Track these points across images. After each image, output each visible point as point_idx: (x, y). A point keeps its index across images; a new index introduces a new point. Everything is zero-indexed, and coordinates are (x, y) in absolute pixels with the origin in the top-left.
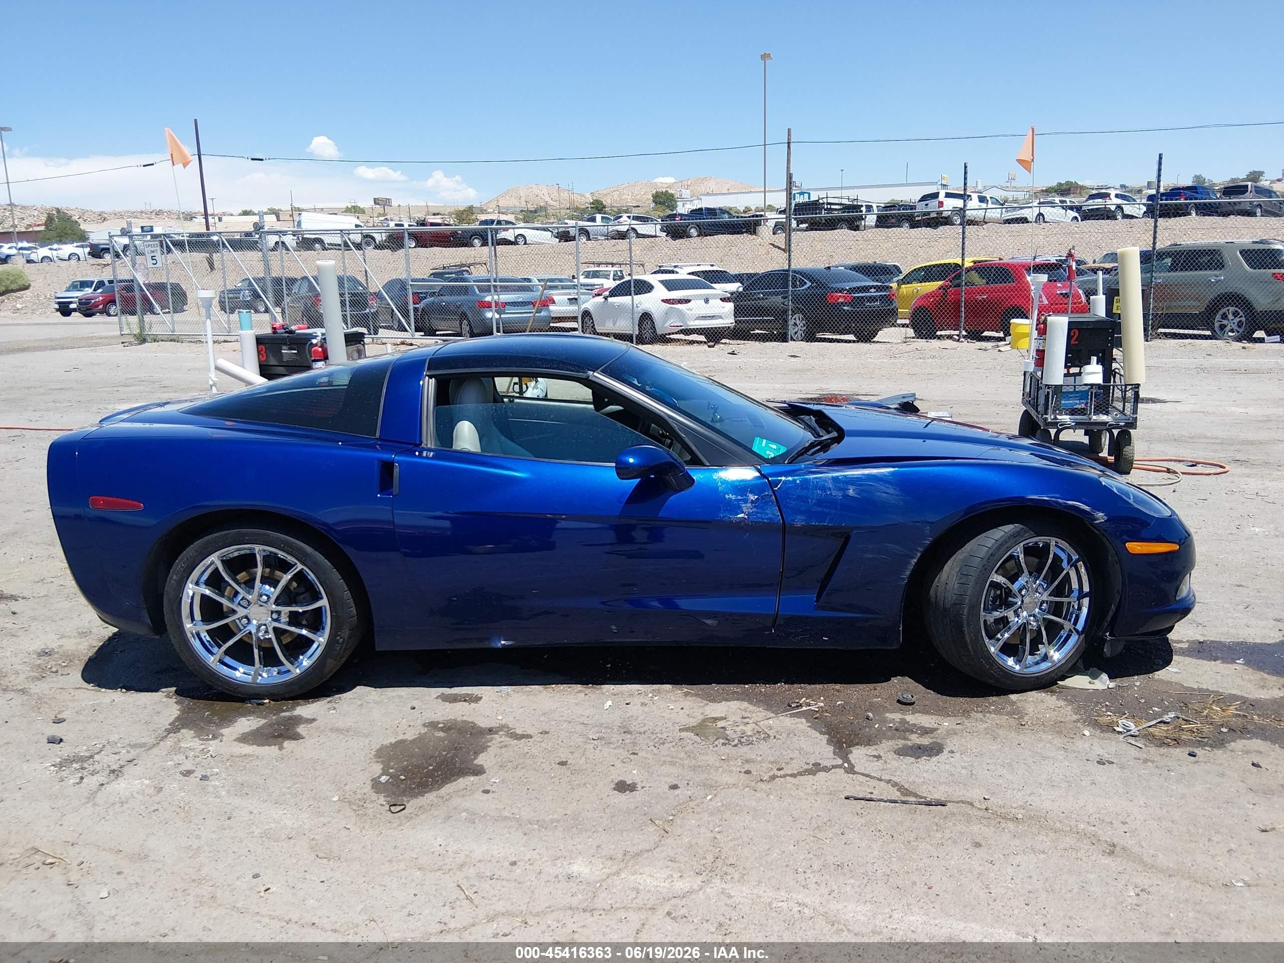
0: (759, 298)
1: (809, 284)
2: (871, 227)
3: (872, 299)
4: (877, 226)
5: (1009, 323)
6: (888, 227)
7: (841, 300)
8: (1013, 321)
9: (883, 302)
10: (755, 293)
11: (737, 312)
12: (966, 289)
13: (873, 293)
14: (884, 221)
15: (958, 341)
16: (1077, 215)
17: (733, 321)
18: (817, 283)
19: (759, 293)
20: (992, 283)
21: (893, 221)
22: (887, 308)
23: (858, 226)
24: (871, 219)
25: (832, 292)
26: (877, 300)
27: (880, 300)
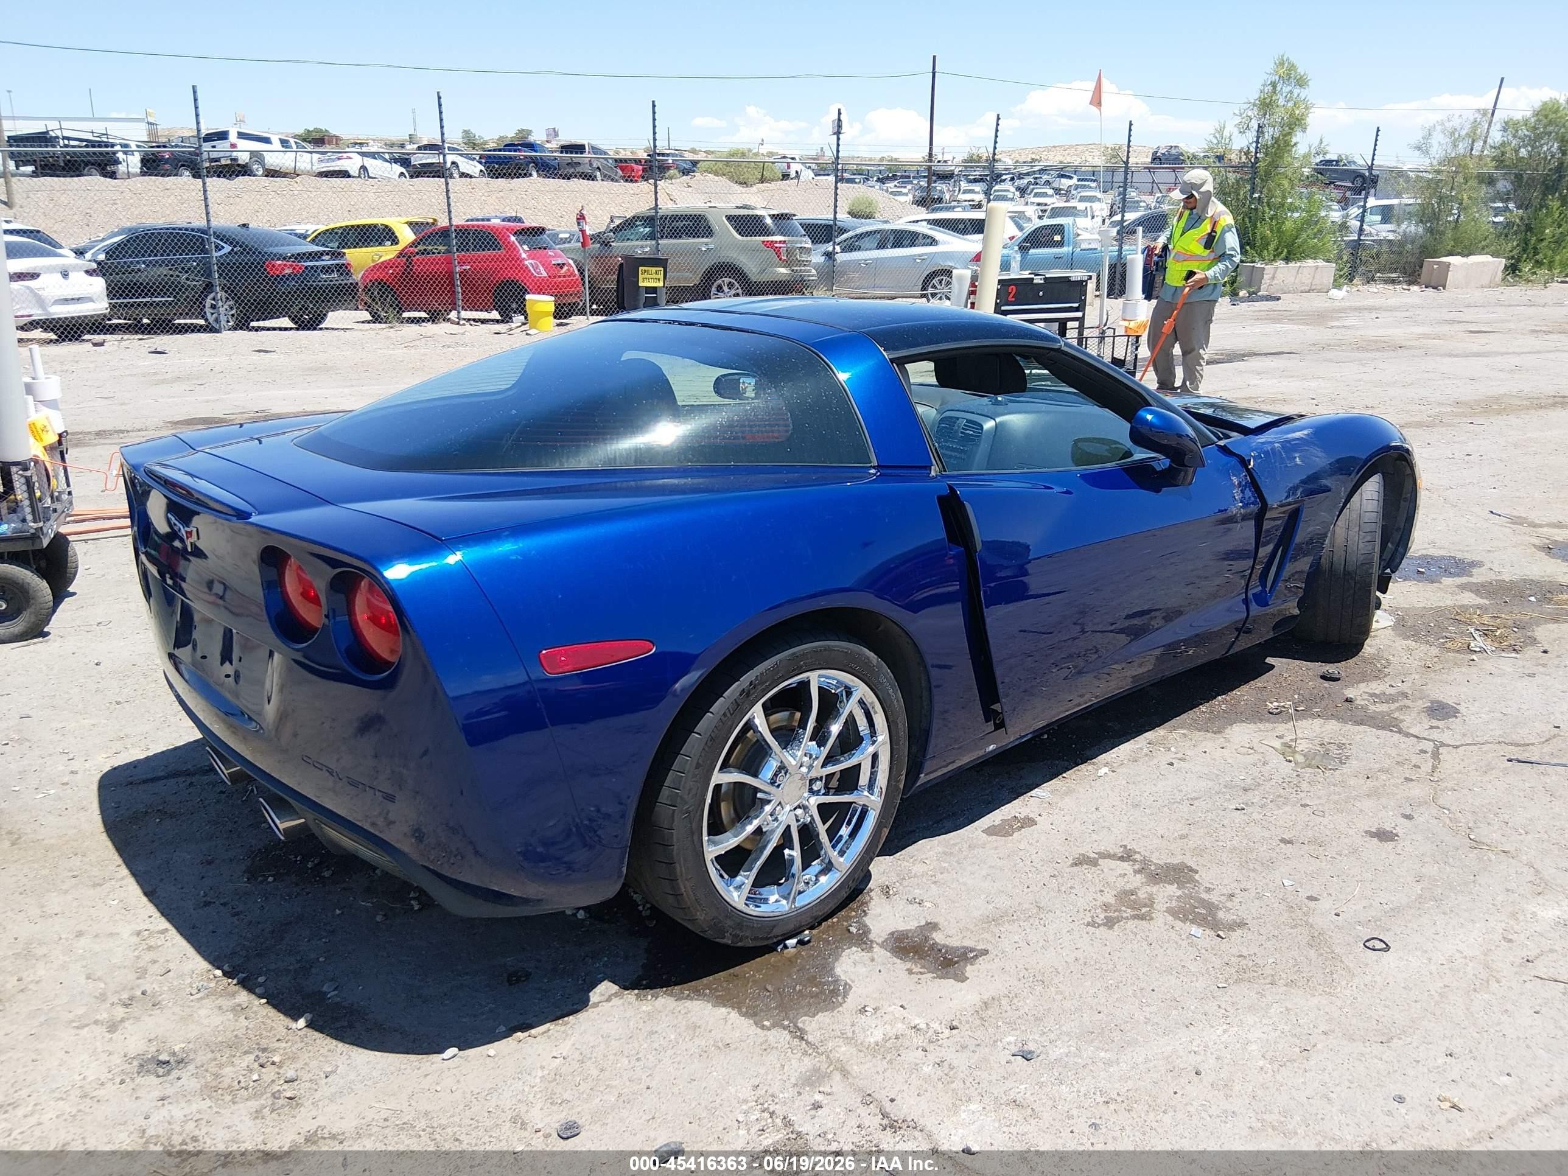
0: (139, 270)
1: (227, 248)
2: (135, 175)
3: (327, 270)
4: (143, 174)
5: (524, 299)
6: (163, 176)
7: (288, 271)
8: (528, 297)
9: (342, 274)
10: (132, 263)
11: (112, 291)
12: (458, 256)
13: (327, 261)
14: (152, 165)
15: (458, 323)
16: (404, 170)
17: (107, 306)
18: (241, 246)
19: (138, 262)
20: (473, 250)
21: (167, 166)
22: (343, 283)
23: (114, 173)
24: (134, 162)
25: (273, 259)
26: (333, 271)
27: (338, 271)
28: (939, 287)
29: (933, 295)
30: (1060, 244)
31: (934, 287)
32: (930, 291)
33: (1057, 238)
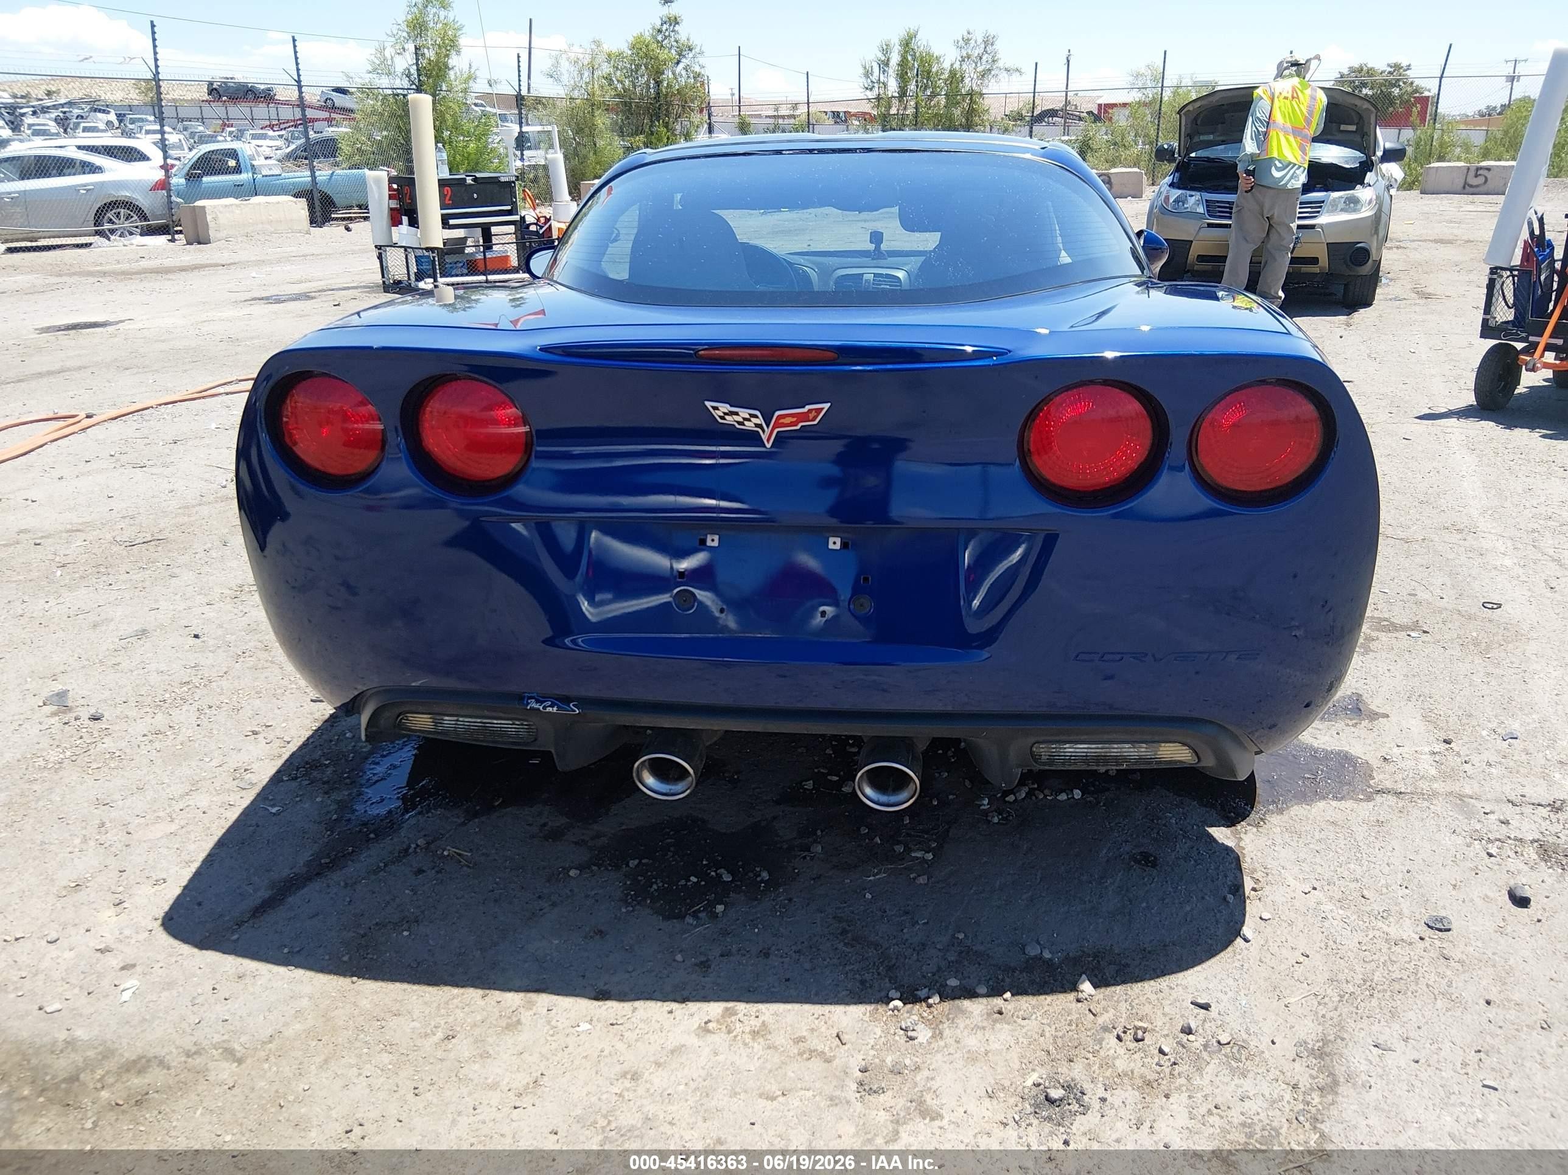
28: (116, 221)
29: (112, 231)
30: (237, 170)
31: (110, 221)
32: (107, 226)
33: (232, 163)
